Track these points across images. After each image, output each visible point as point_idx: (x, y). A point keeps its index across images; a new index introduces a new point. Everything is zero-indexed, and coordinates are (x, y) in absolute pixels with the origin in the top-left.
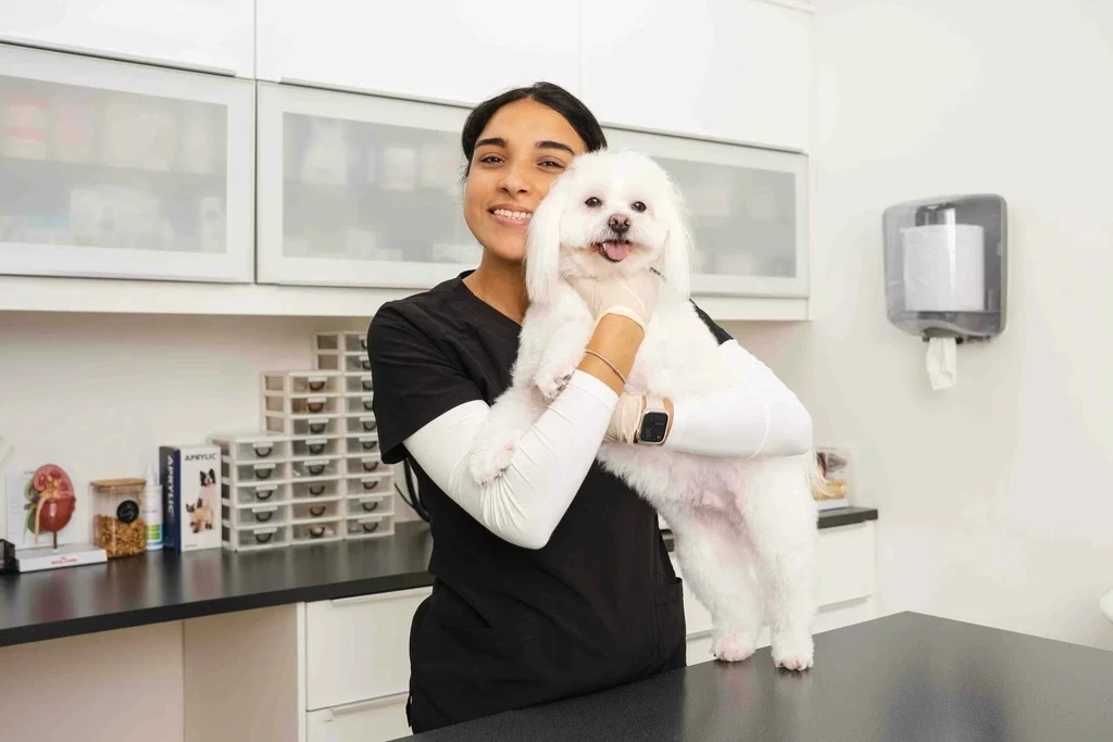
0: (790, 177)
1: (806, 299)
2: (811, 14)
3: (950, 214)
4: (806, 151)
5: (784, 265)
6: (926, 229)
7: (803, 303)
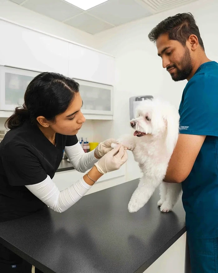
0: (110, 91)
1: (112, 115)
2: (114, 58)
3: (143, 99)
4: (113, 85)
5: (108, 108)
6: (138, 102)
7: (112, 116)
